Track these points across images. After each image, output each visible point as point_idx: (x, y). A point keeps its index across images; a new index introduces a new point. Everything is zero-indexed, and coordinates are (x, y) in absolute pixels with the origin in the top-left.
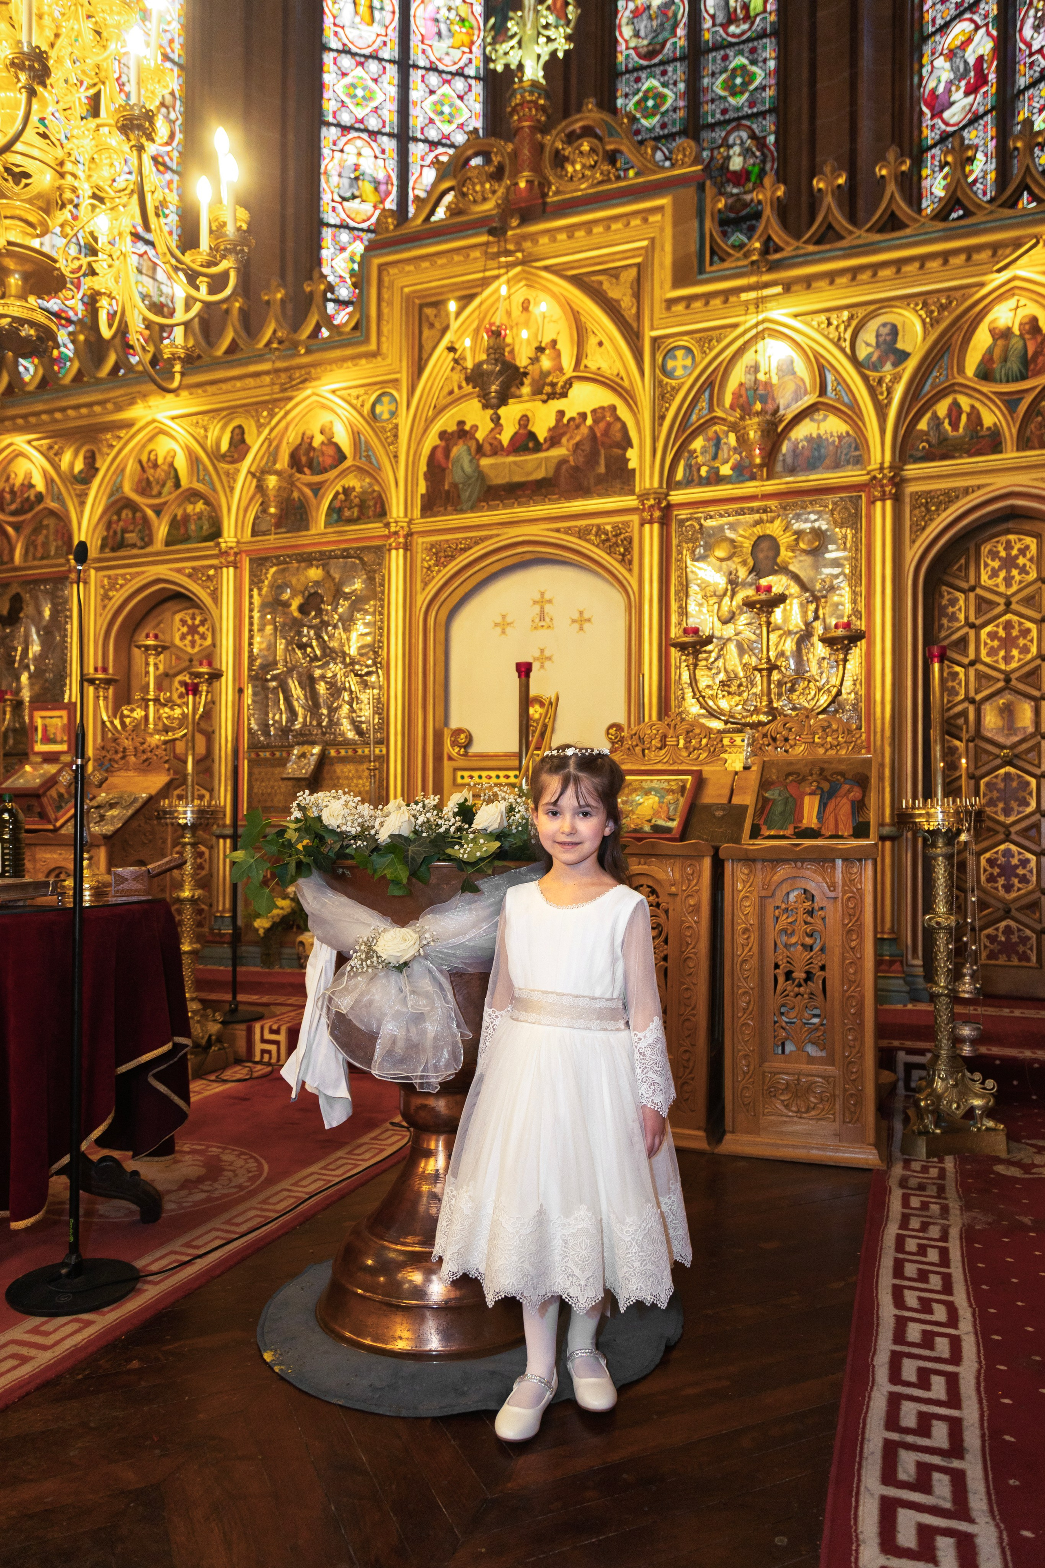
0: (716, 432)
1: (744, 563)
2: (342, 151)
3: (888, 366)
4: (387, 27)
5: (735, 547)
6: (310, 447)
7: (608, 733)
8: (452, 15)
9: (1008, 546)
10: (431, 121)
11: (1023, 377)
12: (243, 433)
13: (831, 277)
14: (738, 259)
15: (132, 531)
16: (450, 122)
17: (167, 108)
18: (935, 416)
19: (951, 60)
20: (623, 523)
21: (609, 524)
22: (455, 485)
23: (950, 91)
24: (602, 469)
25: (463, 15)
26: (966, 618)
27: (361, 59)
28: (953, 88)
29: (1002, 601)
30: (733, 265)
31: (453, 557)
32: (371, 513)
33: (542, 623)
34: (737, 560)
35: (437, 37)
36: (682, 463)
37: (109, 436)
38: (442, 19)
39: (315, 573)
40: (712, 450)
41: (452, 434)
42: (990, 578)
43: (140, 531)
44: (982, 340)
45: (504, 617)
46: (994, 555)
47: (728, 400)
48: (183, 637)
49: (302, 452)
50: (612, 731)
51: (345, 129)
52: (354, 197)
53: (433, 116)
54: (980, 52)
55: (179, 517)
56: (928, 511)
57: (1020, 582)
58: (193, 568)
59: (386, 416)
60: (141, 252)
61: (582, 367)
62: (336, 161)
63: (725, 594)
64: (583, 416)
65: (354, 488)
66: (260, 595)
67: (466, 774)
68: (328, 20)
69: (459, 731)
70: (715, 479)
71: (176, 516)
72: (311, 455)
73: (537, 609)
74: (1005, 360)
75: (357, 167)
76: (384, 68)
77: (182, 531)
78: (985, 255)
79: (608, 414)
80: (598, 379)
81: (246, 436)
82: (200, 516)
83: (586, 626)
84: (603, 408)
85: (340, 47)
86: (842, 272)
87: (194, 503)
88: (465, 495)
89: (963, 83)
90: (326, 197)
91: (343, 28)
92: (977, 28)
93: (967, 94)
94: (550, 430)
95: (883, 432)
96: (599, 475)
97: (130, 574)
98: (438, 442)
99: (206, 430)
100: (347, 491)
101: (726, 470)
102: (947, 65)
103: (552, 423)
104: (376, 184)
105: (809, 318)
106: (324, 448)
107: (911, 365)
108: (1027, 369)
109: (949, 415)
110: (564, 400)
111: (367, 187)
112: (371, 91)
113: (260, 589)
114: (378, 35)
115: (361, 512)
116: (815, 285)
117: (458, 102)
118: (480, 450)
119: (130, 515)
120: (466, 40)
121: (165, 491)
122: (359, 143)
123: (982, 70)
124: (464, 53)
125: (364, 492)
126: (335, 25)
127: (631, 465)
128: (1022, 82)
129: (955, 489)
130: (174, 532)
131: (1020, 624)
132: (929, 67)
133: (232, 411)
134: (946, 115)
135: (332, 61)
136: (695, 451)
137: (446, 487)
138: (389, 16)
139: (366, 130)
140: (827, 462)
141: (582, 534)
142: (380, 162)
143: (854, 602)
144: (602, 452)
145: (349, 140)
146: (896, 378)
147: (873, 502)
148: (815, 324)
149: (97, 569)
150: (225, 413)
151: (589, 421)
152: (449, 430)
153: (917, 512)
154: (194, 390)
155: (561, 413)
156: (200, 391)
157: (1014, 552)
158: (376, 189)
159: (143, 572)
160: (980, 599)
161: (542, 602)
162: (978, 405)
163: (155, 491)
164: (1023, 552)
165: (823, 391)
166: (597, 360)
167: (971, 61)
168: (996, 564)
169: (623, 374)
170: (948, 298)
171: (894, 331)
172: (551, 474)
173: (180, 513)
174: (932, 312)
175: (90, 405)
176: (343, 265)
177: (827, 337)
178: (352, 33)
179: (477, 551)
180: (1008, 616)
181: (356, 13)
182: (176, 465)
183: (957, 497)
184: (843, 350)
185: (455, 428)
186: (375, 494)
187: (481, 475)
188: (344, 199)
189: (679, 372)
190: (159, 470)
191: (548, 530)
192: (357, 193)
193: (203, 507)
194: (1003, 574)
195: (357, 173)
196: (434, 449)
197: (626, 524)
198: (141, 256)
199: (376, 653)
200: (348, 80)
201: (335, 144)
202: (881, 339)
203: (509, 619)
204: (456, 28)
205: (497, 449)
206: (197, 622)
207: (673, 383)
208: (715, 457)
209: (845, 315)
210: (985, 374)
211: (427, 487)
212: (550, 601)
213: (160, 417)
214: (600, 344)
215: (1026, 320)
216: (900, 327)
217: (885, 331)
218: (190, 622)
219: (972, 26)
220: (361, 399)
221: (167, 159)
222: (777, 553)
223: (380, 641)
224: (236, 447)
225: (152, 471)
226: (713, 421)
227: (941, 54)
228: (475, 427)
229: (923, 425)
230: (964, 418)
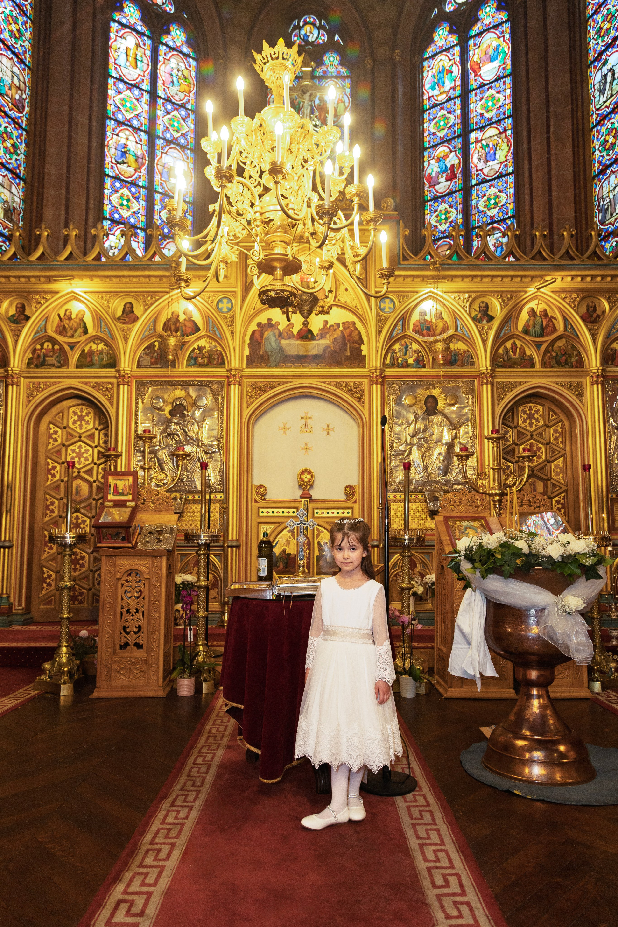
0: (405, 342)
1: (421, 409)
2: (117, 135)
3: (485, 322)
4: (144, 72)
5: (416, 400)
6: (177, 320)
7: (346, 490)
8: (180, 74)
9: (530, 409)
10: (167, 129)
11: (542, 335)
12: (132, 307)
13: (463, 277)
14: (416, 261)
15: (51, 357)
16: (178, 131)
17: (21, 91)
18: (506, 348)
19: (438, 162)
20: (359, 382)
21: (351, 382)
22: (266, 353)
23: (438, 177)
24: (348, 354)
25: (186, 75)
26: (513, 441)
27: (131, 86)
28: (440, 176)
29: (529, 434)
30: (414, 263)
31: (265, 392)
32: (215, 362)
33: (306, 429)
34: (417, 406)
35: (171, 84)
36: (389, 355)
37: (37, 297)
38: (174, 75)
39: (179, 393)
40: (404, 351)
41: (265, 324)
42: (523, 423)
43: (57, 357)
44: (524, 316)
45: (285, 425)
46: (524, 412)
47: (411, 327)
48: (74, 422)
49: (171, 323)
50: (348, 489)
51: (120, 123)
52: (124, 163)
53: (168, 126)
54: (453, 163)
55: (86, 352)
56: (504, 391)
57: (536, 426)
58: (96, 383)
59: (225, 310)
60: (4, 174)
61: (337, 300)
62: (114, 140)
63: (412, 423)
64: (338, 325)
65: (205, 347)
66: (143, 403)
67: (265, 510)
68: (111, 61)
69: (260, 487)
70: (406, 365)
71: (84, 350)
72: (178, 325)
73: (304, 421)
74: (534, 326)
75: (125, 146)
76: (142, 94)
77: (88, 359)
78: (528, 279)
79: (351, 326)
80: (345, 307)
81: (134, 309)
82: (101, 352)
83: (331, 432)
84: (348, 322)
85: (118, 77)
86: (467, 276)
87: (97, 344)
88: (272, 359)
89: (445, 175)
90: (108, 160)
91: (120, 66)
92: (451, 151)
93: (447, 180)
94: (320, 330)
95: (486, 352)
96: (347, 356)
97: (50, 382)
98: (256, 328)
99: (108, 302)
100: (200, 348)
101: (411, 361)
102: (437, 164)
103: (321, 326)
104: (137, 158)
105: (450, 294)
106: (186, 323)
107: (496, 324)
108: (543, 331)
109: (512, 348)
110: (327, 315)
111: (131, 159)
112: (135, 105)
113: (143, 399)
114: (139, 75)
115: (209, 360)
116: (454, 280)
117: (182, 121)
118: (280, 335)
119: (50, 346)
120: (187, 89)
121: (77, 334)
122: (127, 133)
123: (454, 171)
124: (186, 95)
125: (211, 350)
126: (115, 64)
127: (363, 353)
128: (474, 182)
129: (515, 382)
130: (82, 360)
131: (537, 445)
132: (428, 163)
133: (127, 294)
134: (437, 187)
135: (113, 84)
136: (395, 350)
137: (261, 353)
138: (146, 67)
139: (131, 126)
140: (459, 363)
141: (338, 385)
142: (139, 146)
143: (473, 431)
144: (348, 345)
145: (121, 130)
146: (490, 328)
147: (482, 385)
148: (453, 297)
149: (25, 377)
150: (122, 294)
151: (341, 328)
152: (263, 323)
153: (499, 391)
154: (103, 279)
155: (326, 322)
156: (108, 280)
157: (533, 412)
158: (136, 160)
159: (60, 382)
160: (520, 433)
161: (306, 418)
162: (523, 345)
163: (69, 334)
164: (537, 412)
165: (456, 330)
166: (343, 298)
167: (449, 166)
168: (525, 416)
169: (358, 306)
170: (511, 295)
171: (487, 306)
172: (321, 353)
173: (87, 349)
174: (504, 300)
175: (28, 277)
176: (117, 200)
177: (458, 304)
178: (125, 71)
179: (279, 389)
180: (531, 441)
181: (127, 60)
182: (85, 320)
183: (516, 386)
184: (466, 311)
185: (266, 322)
186: (218, 352)
187: (281, 349)
188: (118, 163)
189: (387, 310)
190: (72, 321)
191: (321, 382)
192: (125, 161)
193: (104, 347)
194: (528, 421)
195: (126, 150)
196: (254, 332)
197: (361, 383)
198: (4, 176)
199: (218, 441)
200: (122, 96)
201: (113, 130)
202: (481, 309)
203: (288, 426)
204: (181, 81)
205: (290, 335)
206: (84, 414)
207: (386, 315)
208: (405, 354)
209: (466, 295)
210: (526, 331)
211: (250, 352)
212: (311, 418)
213: (77, 290)
214: (346, 290)
215: (542, 310)
216: (489, 305)
217: (483, 305)
218: (79, 414)
219: (448, 150)
220: (211, 299)
221: (20, 121)
222: (437, 404)
223: (221, 435)
224: (127, 314)
225: (67, 322)
226: (404, 337)
227: (433, 158)
228: (278, 323)
229: (501, 351)
230: (518, 349)
